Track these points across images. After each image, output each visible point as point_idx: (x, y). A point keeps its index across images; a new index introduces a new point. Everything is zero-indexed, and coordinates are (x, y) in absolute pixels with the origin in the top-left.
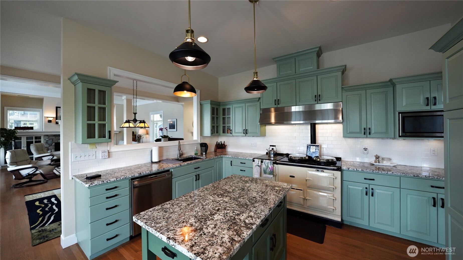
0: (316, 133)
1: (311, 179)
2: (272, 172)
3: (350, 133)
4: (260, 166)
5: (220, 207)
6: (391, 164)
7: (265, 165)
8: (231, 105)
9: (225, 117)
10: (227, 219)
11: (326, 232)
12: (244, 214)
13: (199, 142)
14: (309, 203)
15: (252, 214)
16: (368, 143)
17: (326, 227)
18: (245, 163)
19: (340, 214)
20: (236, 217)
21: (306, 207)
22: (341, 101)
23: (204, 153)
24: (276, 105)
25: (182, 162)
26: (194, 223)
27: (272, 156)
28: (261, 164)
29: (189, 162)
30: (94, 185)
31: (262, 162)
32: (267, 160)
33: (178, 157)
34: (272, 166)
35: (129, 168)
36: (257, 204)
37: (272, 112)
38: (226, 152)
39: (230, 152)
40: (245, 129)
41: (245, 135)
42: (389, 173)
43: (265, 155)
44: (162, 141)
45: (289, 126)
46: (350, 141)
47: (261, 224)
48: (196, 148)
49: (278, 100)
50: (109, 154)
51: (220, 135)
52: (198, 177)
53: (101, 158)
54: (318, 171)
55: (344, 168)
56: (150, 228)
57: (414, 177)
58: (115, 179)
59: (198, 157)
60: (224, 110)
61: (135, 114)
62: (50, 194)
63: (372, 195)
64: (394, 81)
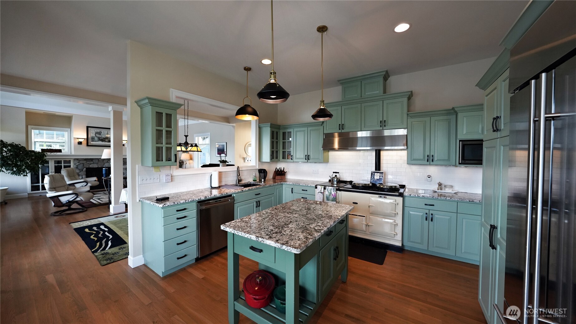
0: (381, 160)
1: (374, 205)
2: (335, 199)
3: (414, 160)
4: (323, 193)
5: (292, 220)
6: (453, 191)
7: (328, 191)
8: (292, 129)
9: (286, 142)
10: (300, 227)
11: (386, 256)
12: (313, 225)
13: (258, 168)
14: (371, 229)
15: (320, 224)
16: (432, 170)
17: (387, 252)
18: (307, 190)
19: (401, 240)
20: (307, 226)
21: (368, 233)
22: (406, 127)
23: (263, 180)
24: (341, 130)
25: (243, 187)
26: (274, 229)
27: (335, 183)
28: (324, 191)
29: (250, 188)
30: (167, 205)
31: (325, 189)
32: (330, 187)
33: (236, 183)
34: (335, 192)
35: (191, 192)
36: (323, 219)
37: (335, 138)
38: (285, 179)
39: (290, 179)
40: (307, 154)
41: (307, 160)
42: (448, 198)
43: (327, 182)
44: (220, 166)
45: (353, 152)
46: (415, 168)
47: (327, 230)
48: (254, 175)
49: (343, 124)
50: (172, 178)
51: (280, 161)
52: (258, 204)
53: (164, 181)
54: (380, 197)
55: (406, 194)
56: (239, 232)
57: (470, 202)
58: (184, 201)
59: (257, 183)
60: (284, 134)
61: (186, 136)
62: (96, 222)
63: (432, 220)
64: (456, 109)
